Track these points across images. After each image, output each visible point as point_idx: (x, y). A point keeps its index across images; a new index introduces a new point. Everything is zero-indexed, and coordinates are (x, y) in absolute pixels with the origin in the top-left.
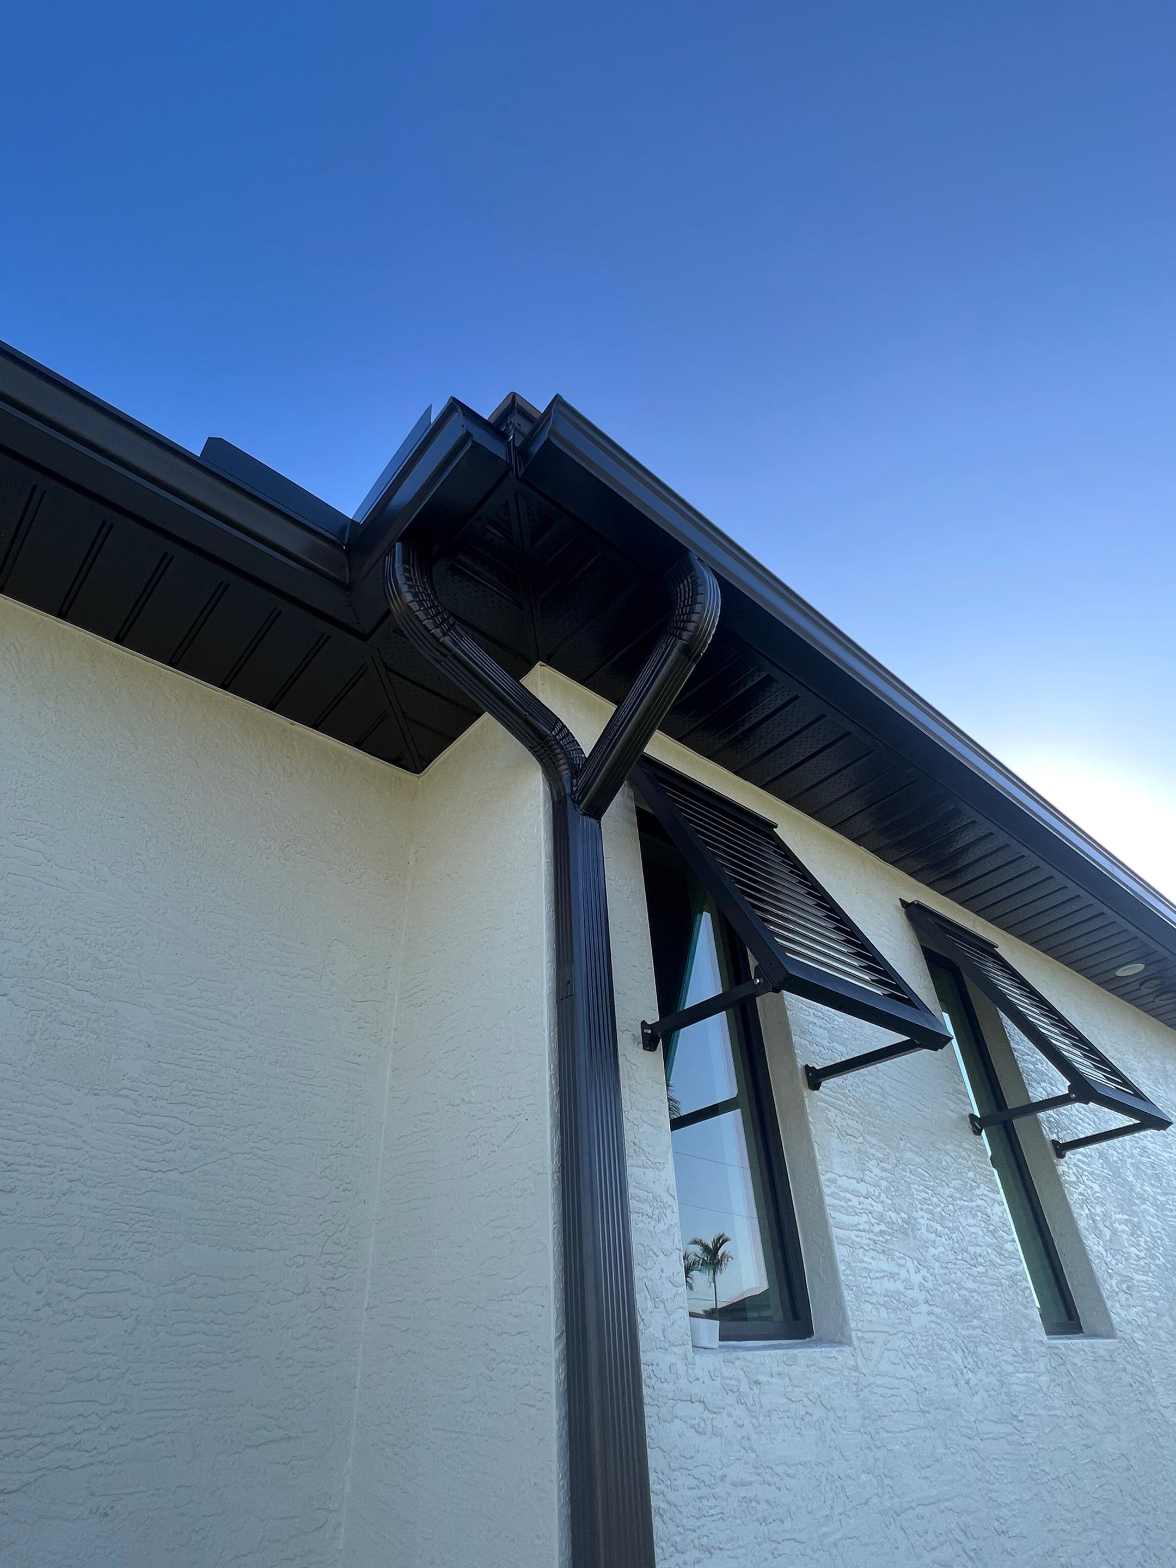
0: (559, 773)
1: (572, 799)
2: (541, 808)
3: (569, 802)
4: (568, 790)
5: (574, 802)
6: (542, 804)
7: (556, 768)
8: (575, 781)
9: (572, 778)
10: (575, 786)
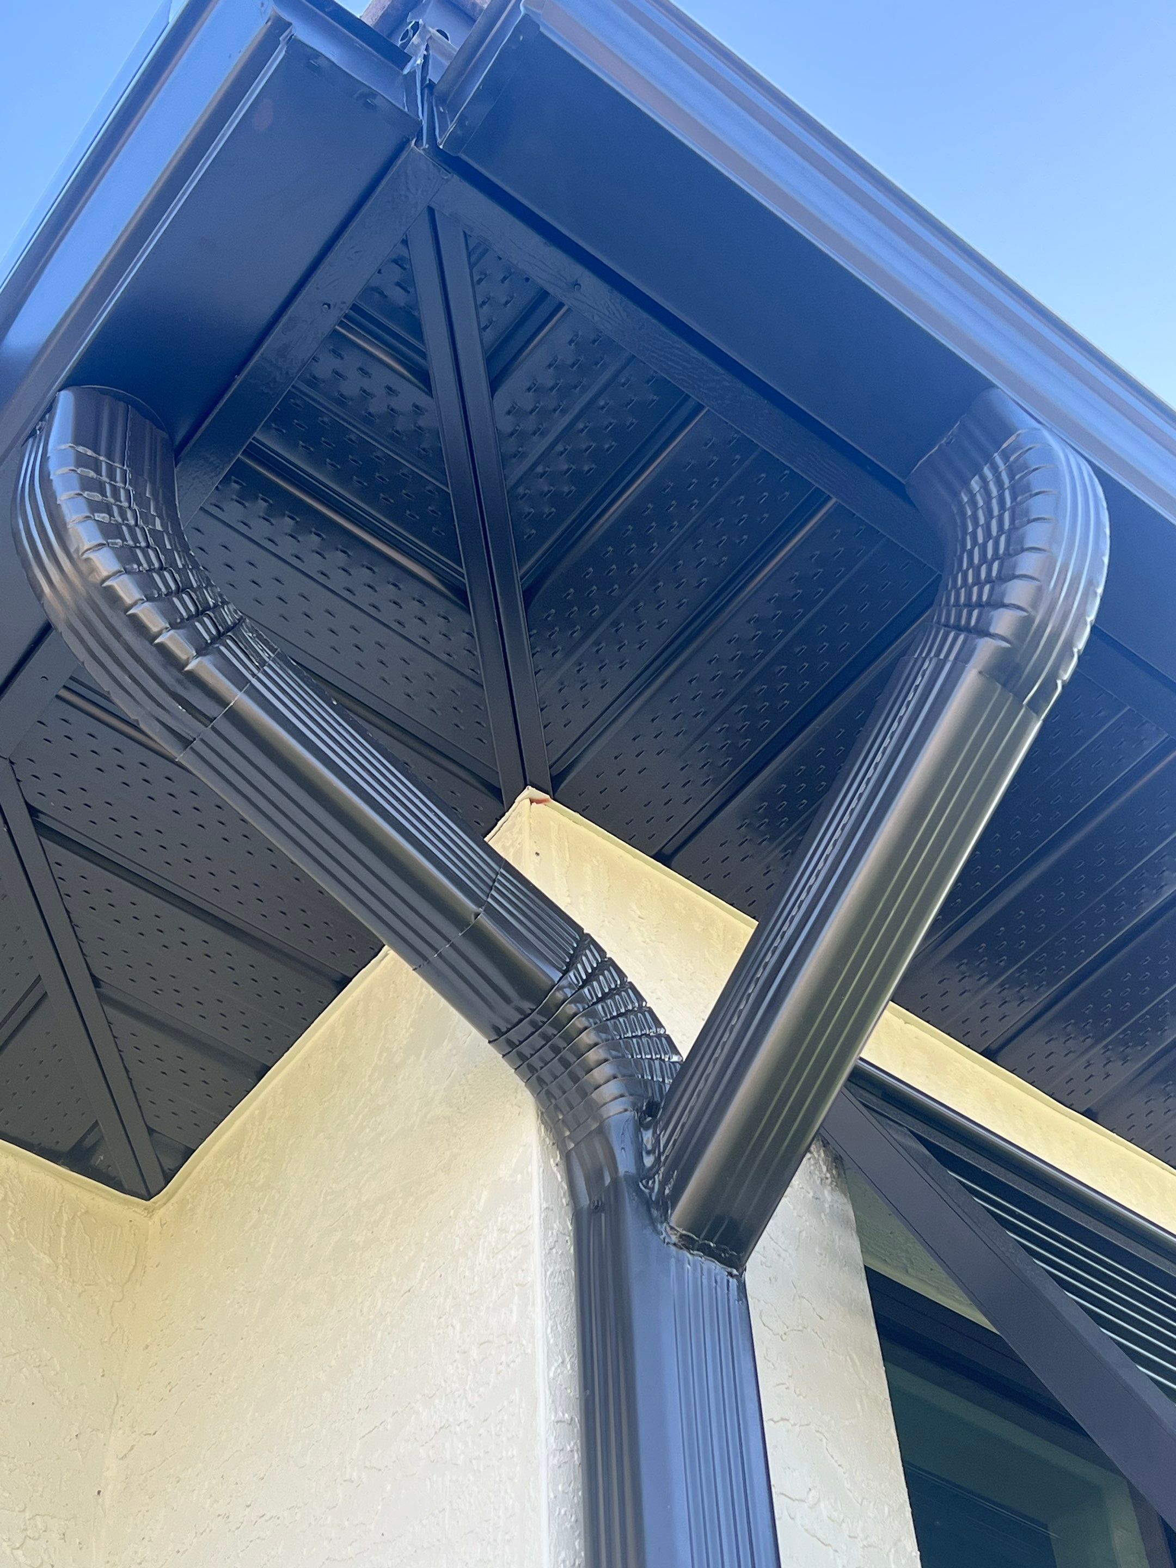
0: (594, 1109)
1: (639, 1192)
2: (535, 1236)
3: (629, 1205)
4: (625, 1164)
5: (648, 1204)
6: (536, 1220)
7: (584, 1094)
8: (648, 1137)
9: (640, 1125)
10: (648, 1153)
